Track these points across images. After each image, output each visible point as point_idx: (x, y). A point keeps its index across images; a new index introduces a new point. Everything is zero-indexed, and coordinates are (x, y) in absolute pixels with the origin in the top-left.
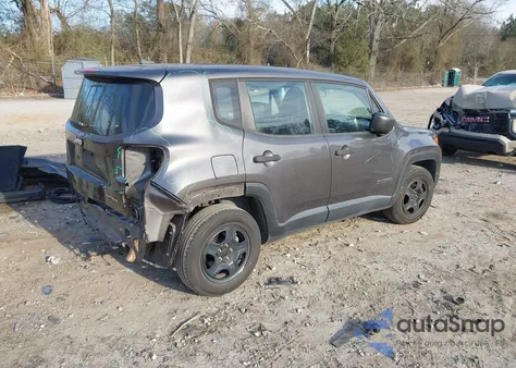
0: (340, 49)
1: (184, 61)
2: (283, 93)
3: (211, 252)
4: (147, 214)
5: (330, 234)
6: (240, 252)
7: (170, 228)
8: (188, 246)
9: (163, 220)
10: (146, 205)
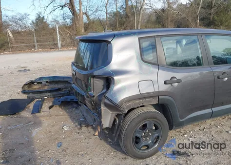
0: (216, 18)
1: (137, 28)
2: (184, 42)
3: (138, 135)
4: (103, 112)
5: (213, 123)
6: (156, 135)
7: (115, 121)
8: (125, 131)
9: (111, 116)
10: (102, 108)
